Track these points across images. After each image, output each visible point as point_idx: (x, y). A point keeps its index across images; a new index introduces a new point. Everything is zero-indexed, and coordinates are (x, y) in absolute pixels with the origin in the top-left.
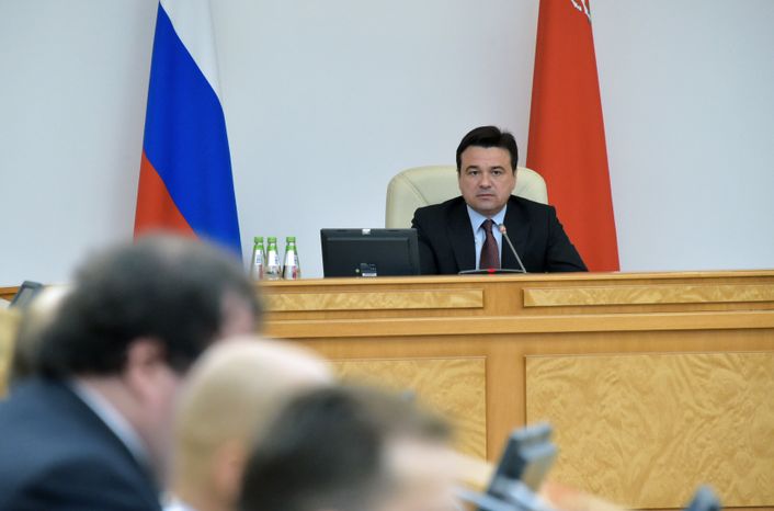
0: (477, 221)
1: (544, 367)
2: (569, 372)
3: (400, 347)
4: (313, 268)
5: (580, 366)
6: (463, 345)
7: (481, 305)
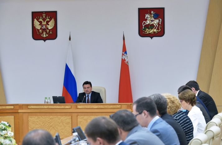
0: (87, 95)
1: (80, 117)
2: (84, 118)
3: (59, 114)
4: (52, 102)
5: (86, 117)
6: (68, 114)
7: (70, 108)
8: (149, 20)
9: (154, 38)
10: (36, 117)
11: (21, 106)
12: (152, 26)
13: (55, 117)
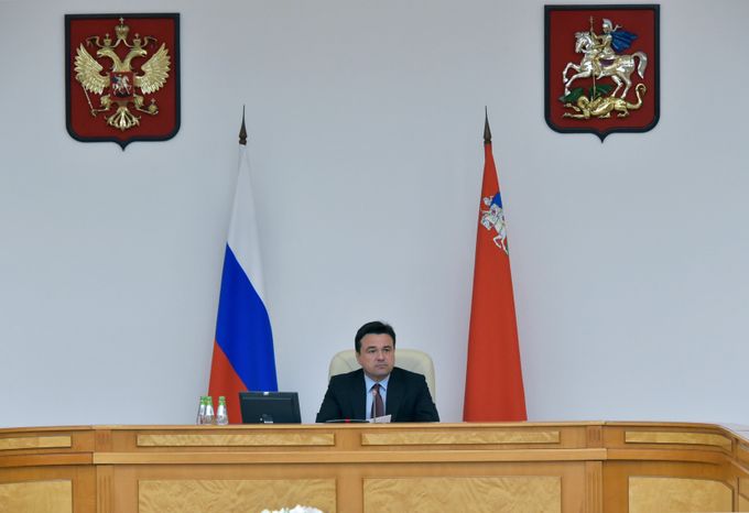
1: (377, 486)
2: (393, 488)
5: (400, 485)
6: (321, 470)
7: (332, 443)
8: (593, 57)
9: (613, 138)
10: (176, 486)
11: (105, 437)
12: (605, 87)
13: (262, 483)
